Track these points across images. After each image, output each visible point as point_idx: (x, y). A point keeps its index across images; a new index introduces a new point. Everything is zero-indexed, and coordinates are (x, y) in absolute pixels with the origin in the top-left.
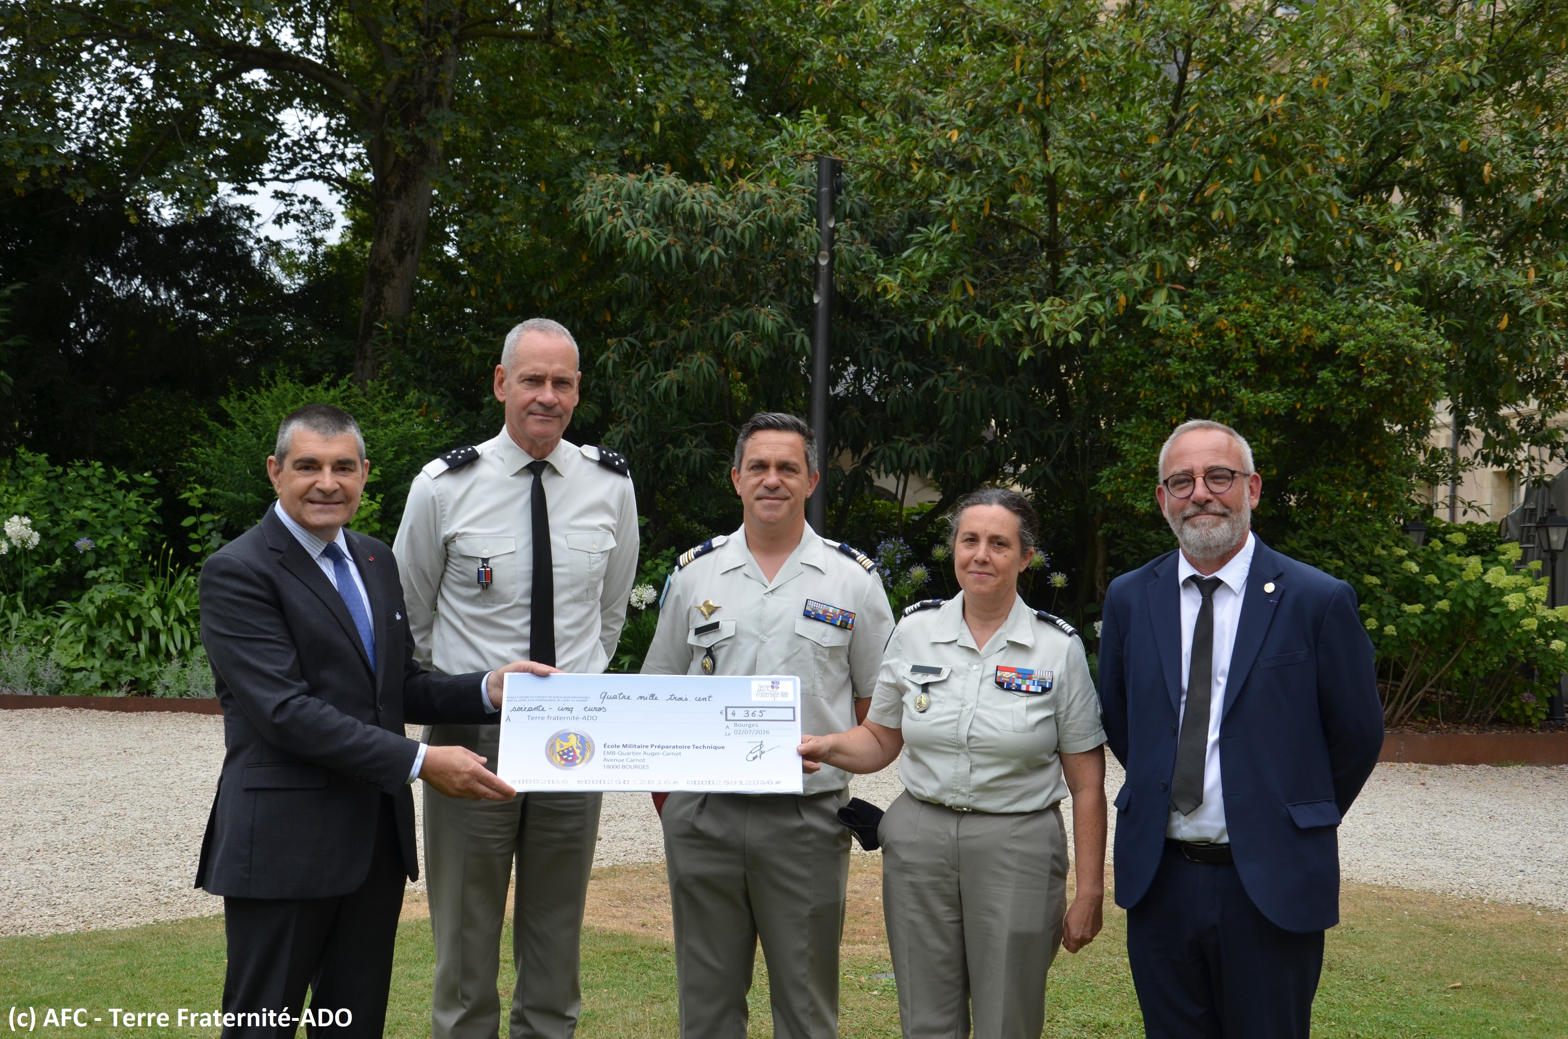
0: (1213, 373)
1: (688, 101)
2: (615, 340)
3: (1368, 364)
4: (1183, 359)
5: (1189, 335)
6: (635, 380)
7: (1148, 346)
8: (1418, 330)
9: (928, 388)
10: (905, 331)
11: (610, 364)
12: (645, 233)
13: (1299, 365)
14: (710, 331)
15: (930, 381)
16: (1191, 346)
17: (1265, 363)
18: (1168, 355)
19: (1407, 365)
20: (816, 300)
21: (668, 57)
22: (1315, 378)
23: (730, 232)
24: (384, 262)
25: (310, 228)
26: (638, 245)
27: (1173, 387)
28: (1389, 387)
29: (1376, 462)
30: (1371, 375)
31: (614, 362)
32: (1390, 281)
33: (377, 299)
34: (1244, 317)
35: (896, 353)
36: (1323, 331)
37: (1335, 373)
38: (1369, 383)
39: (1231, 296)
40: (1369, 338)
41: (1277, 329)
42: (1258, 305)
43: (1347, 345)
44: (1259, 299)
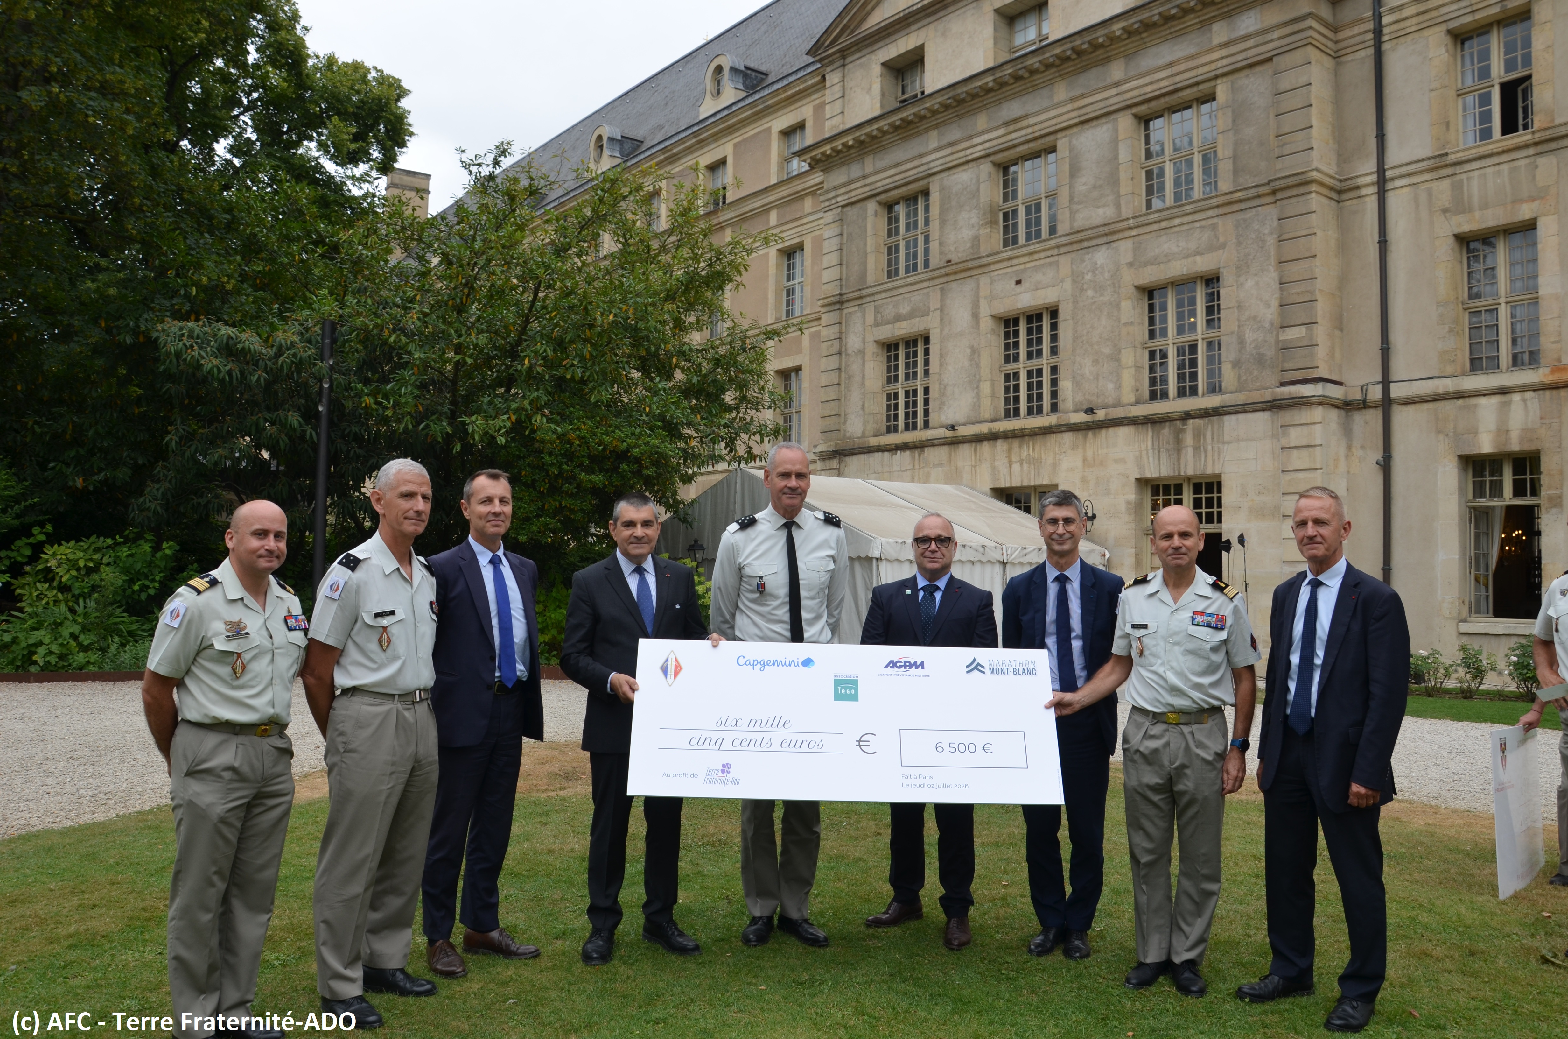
2: (174, 427)
3: (646, 462)
5: (554, 441)
11: (174, 443)
12: (215, 361)
13: (610, 461)
16: (554, 448)
17: (593, 458)
18: (541, 452)
20: (320, 409)
23: (269, 364)
26: (212, 369)
30: (647, 468)
31: (176, 442)
34: (584, 432)
36: (623, 443)
37: (628, 466)
38: (646, 472)
39: (575, 421)
40: (644, 447)
41: (600, 440)
42: (590, 426)
43: (634, 450)
44: (590, 423)
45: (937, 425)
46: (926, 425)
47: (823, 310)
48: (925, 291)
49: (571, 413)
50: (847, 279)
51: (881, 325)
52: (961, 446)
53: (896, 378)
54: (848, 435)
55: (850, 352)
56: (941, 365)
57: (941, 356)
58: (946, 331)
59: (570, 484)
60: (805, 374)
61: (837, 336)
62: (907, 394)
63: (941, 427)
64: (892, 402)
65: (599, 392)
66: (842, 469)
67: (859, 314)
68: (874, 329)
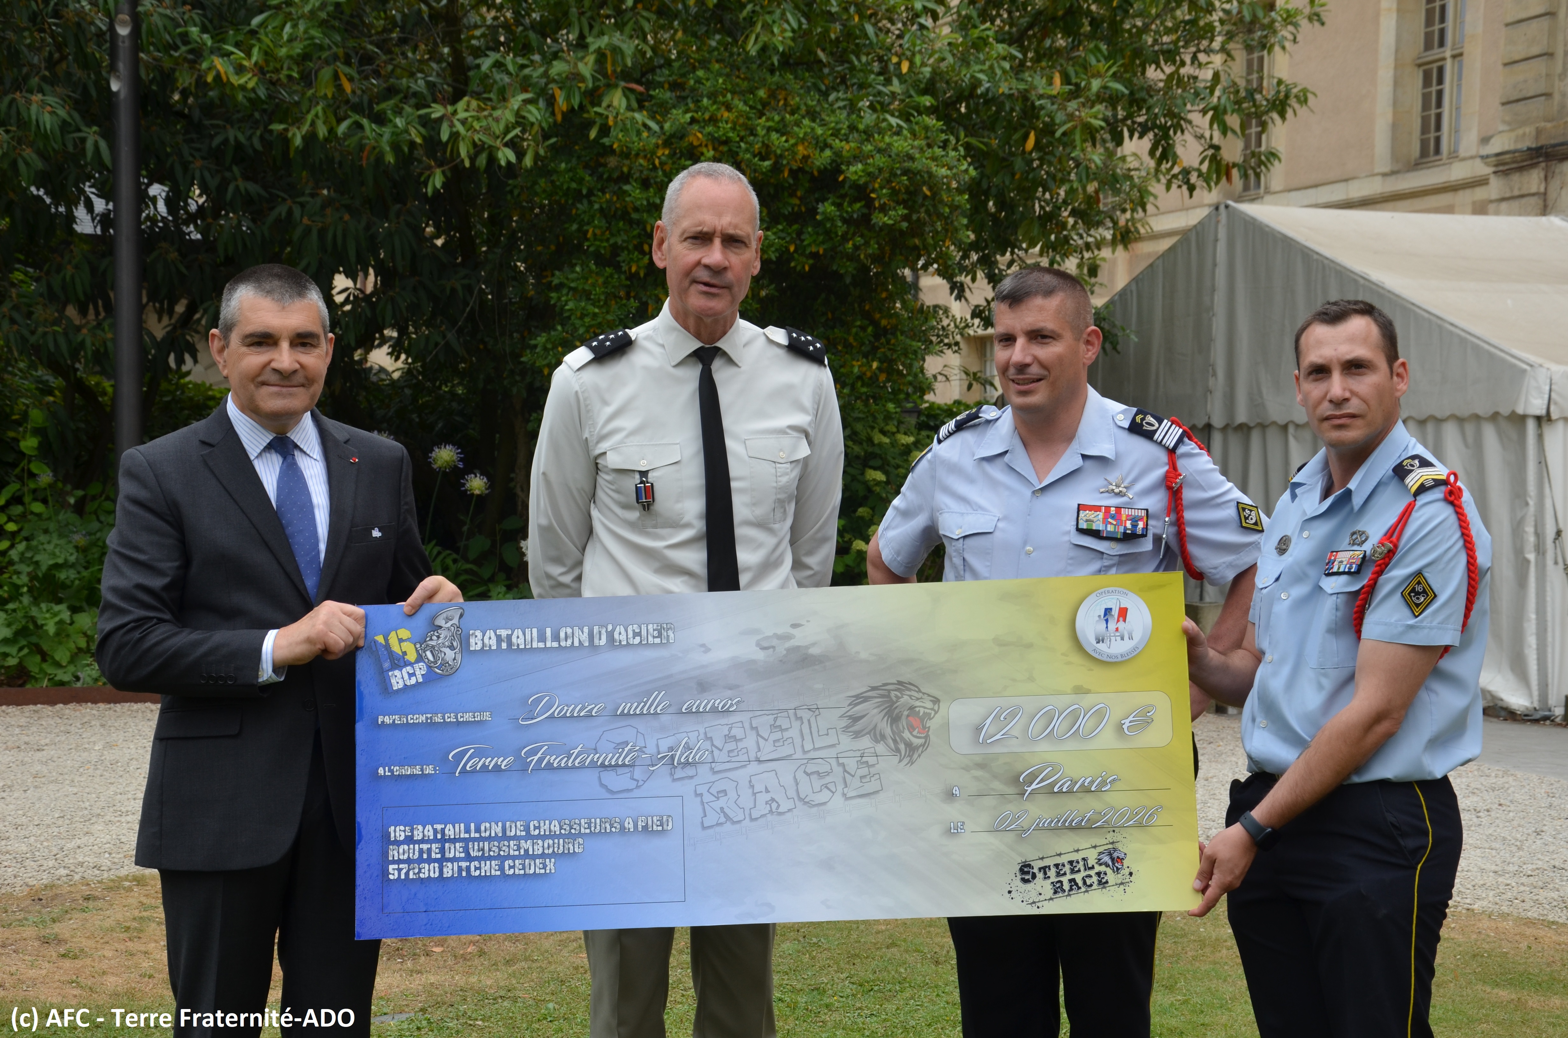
3: (881, 195)
4: (646, 183)
5: (653, 153)
7: (594, 167)
8: (938, 152)
9: (278, 219)
10: (241, 137)
13: (793, 195)
15: (281, 210)
16: (655, 168)
18: (625, 178)
19: (925, 197)
20: (115, 86)
22: (814, 211)
27: (631, 222)
28: (905, 225)
29: (884, 322)
30: (883, 209)
32: (896, 86)
34: (725, 129)
35: (230, 169)
36: (822, 150)
37: (839, 206)
38: (881, 219)
39: (705, 100)
40: (880, 160)
41: (766, 146)
42: (741, 114)
43: (852, 169)
44: (741, 106)
49: (699, 81)
66: (1552, 195)
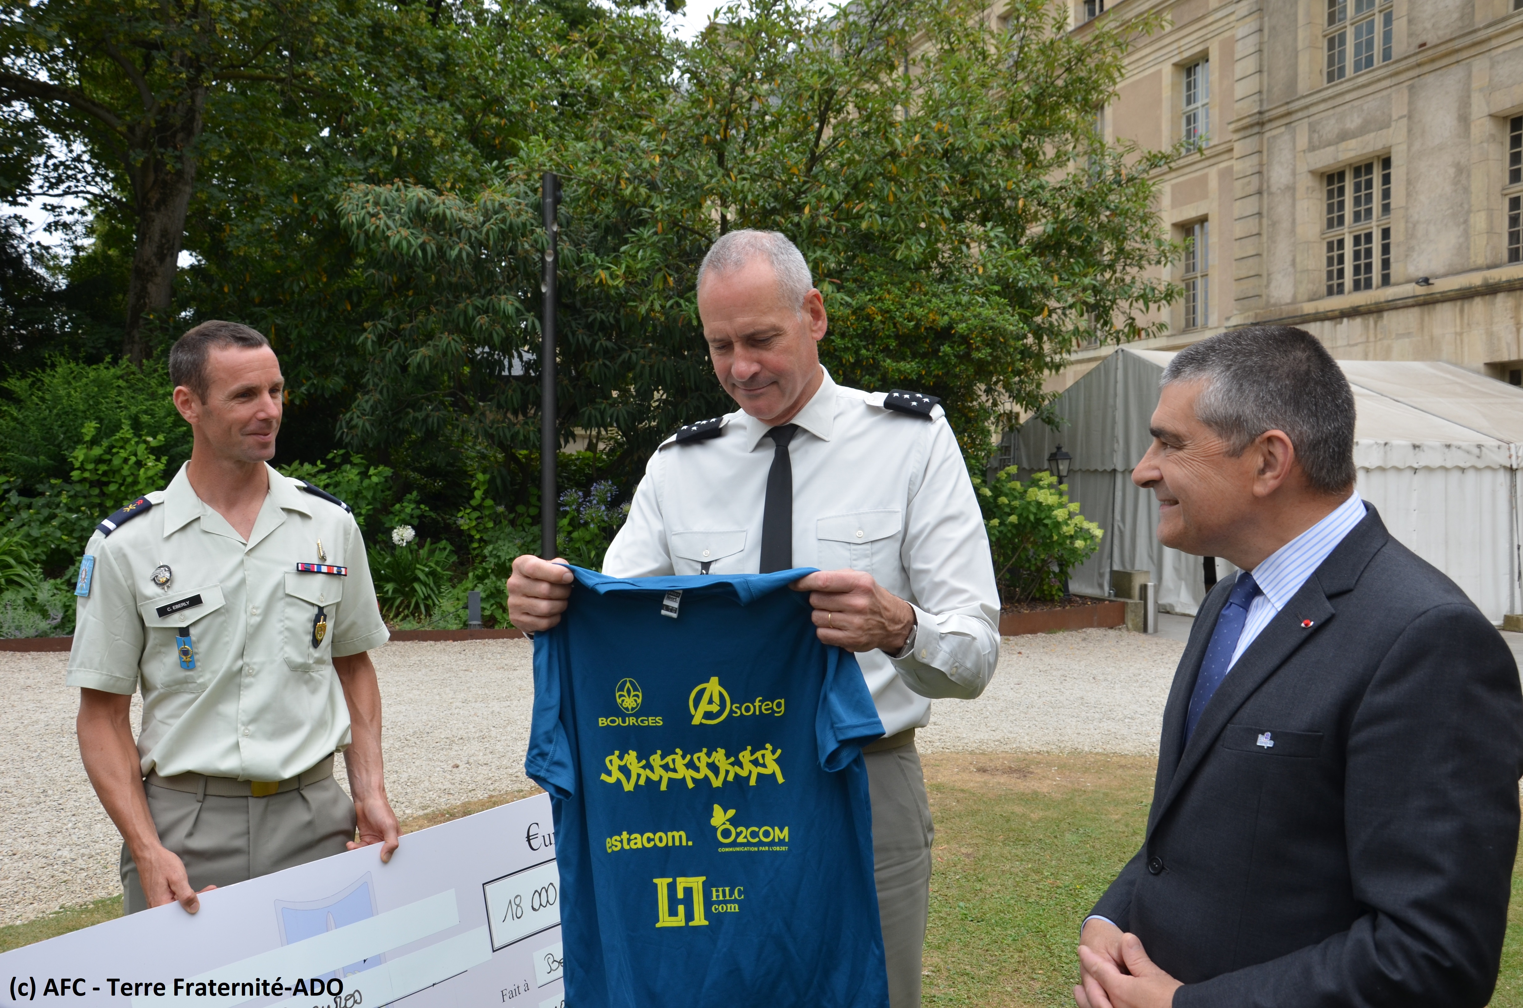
0: (865, 347)
1: (421, 131)
2: (370, 323)
3: (976, 341)
4: (843, 335)
6: (389, 356)
9: (623, 362)
10: (603, 317)
11: (370, 344)
12: (404, 232)
13: (926, 341)
14: (455, 315)
15: (625, 356)
16: (847, 327)
17: (902, 339)
19: (1001, 342)
20: (544, 289)
21: (401, 95)
22: (937, 351)
23: (474, 233)
24: (147, 263)
25: (73, 237)
26: (399, 242)
28: (989, 358)
30: (978, 349)
31: (373, 341)
33: (142, 294)
34: (888, 304)
35: (597, 334)
36: (943, 316)
37: (952, 347)
38: (976, 355)
39: (876, 289)
40: (973, 321)
41: (911, 314)
42: (897, 295)
43: (960, 326)
44: (896, 291)
45: (1402, 280)
46: (1386, 280)
47: (1236, 136)
48: (1384, 93)
49: (871, 278)
50: (1269, 91)
51: (1319, 148)
52: (1439, 307)
53: (1341, 220)
54: (1272, 301)
55: (1274, 189)
56: (1408, 195)
57: (1409, 182)
58: (1417, 146)
59: (872, 375)
60: (1212, 226)
61: (1256, 169)
62: (1357, 240)
63: (1408, 282)
64: (1335, 253)
65: (909, 247)
67: (1287, 137)
68: (1309, 155)
